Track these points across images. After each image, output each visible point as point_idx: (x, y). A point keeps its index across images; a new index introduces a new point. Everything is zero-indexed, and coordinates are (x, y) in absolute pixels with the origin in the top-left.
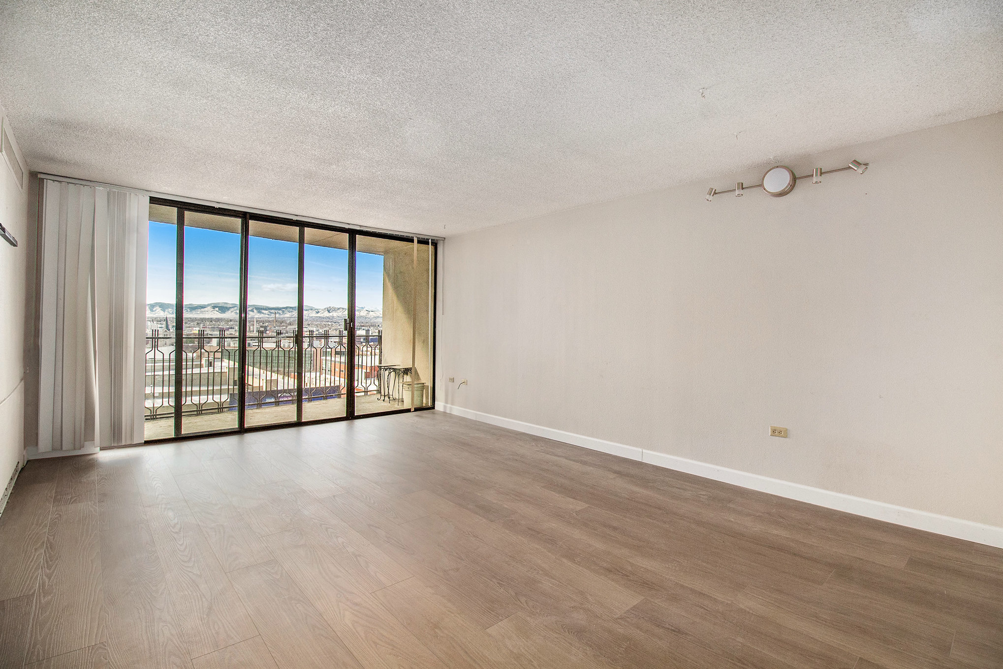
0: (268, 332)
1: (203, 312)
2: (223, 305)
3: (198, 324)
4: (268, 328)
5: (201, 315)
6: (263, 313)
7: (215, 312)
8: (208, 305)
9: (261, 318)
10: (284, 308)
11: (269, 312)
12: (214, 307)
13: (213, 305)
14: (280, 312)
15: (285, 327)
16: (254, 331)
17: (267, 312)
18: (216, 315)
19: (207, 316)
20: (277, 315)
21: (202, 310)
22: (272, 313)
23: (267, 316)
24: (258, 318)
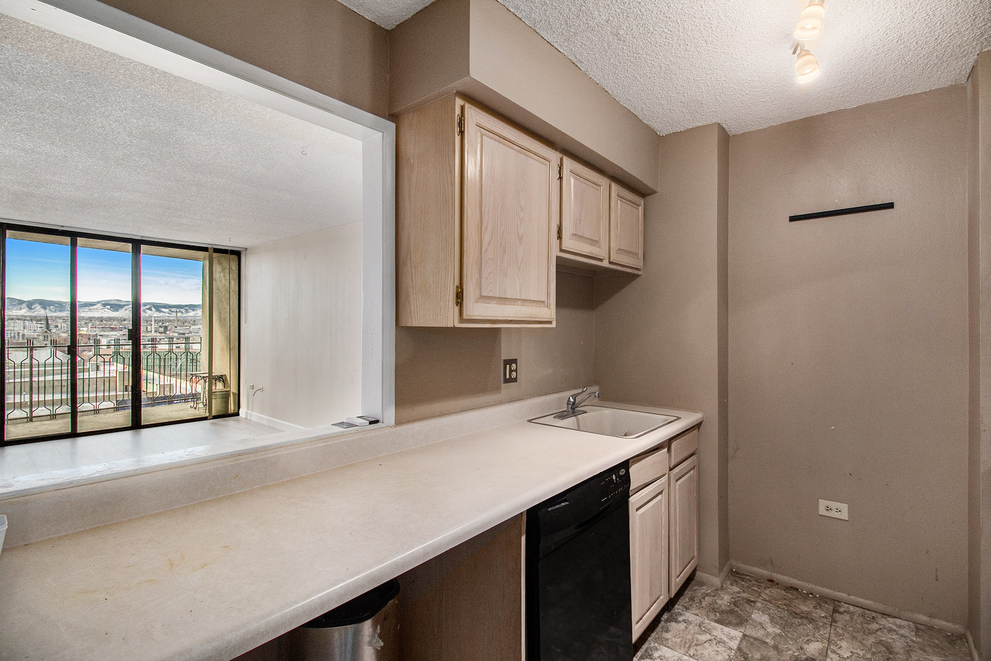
0: (168, 332)
1: (91, 309)
2: (116, 302)
3: (86, 323)
4: (169, 328)
5: (89, 313)
6: (163, 312)
7: (106, 310)
8: (98, 302)
9: (160, 317)
10: (186, 306)
11: (170, 311)
12: (105, 305)
13: (103, 303)
14: (182, 310)
15: (188, 327)
16: (151, 332)
17: (167, 310)
18: (108, 313)
19: (96, 314)
20: (179, 314)
21: (91, 307)
22: (173, 312)
23: (167, 315)
24: (157, 317)
